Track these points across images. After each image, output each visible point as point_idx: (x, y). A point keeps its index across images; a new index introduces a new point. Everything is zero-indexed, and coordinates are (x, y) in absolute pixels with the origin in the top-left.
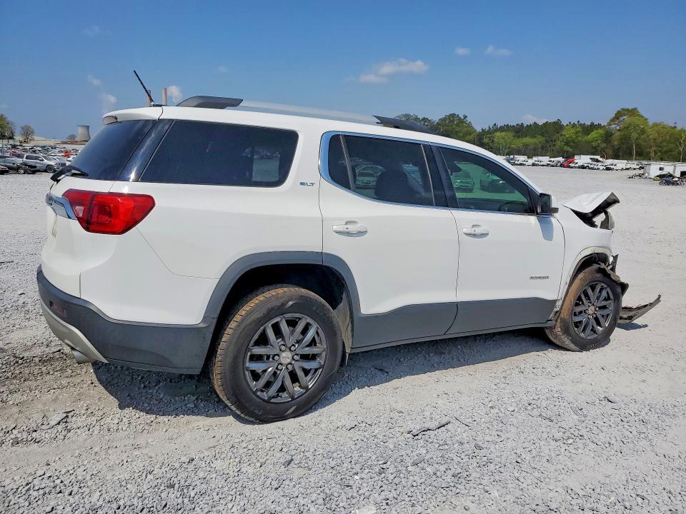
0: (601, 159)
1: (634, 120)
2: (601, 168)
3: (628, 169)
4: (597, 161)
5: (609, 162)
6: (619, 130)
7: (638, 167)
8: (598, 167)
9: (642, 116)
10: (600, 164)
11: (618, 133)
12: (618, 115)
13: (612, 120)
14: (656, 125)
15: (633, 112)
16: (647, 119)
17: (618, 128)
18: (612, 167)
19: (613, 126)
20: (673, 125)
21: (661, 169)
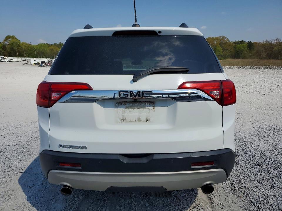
0: (5, 57)
1: (14, 40)
2: (7, 61)
3: (18, 61)
4: (3, 58)
5: (9, 58)
6: (9, 45)
7: (22, 60)
8: (5, 61)
9: (17, 39)
10: (5, 59)
11: (9, 46)
12: (7, 38)
13: (5, 40)
14: (23, 43)
15: (13, 37)
16: (19, 41)
17: (8, 44)
18: (11, 60)
19: (6, 43)
20: (30, 44)
21: (35, 61)
